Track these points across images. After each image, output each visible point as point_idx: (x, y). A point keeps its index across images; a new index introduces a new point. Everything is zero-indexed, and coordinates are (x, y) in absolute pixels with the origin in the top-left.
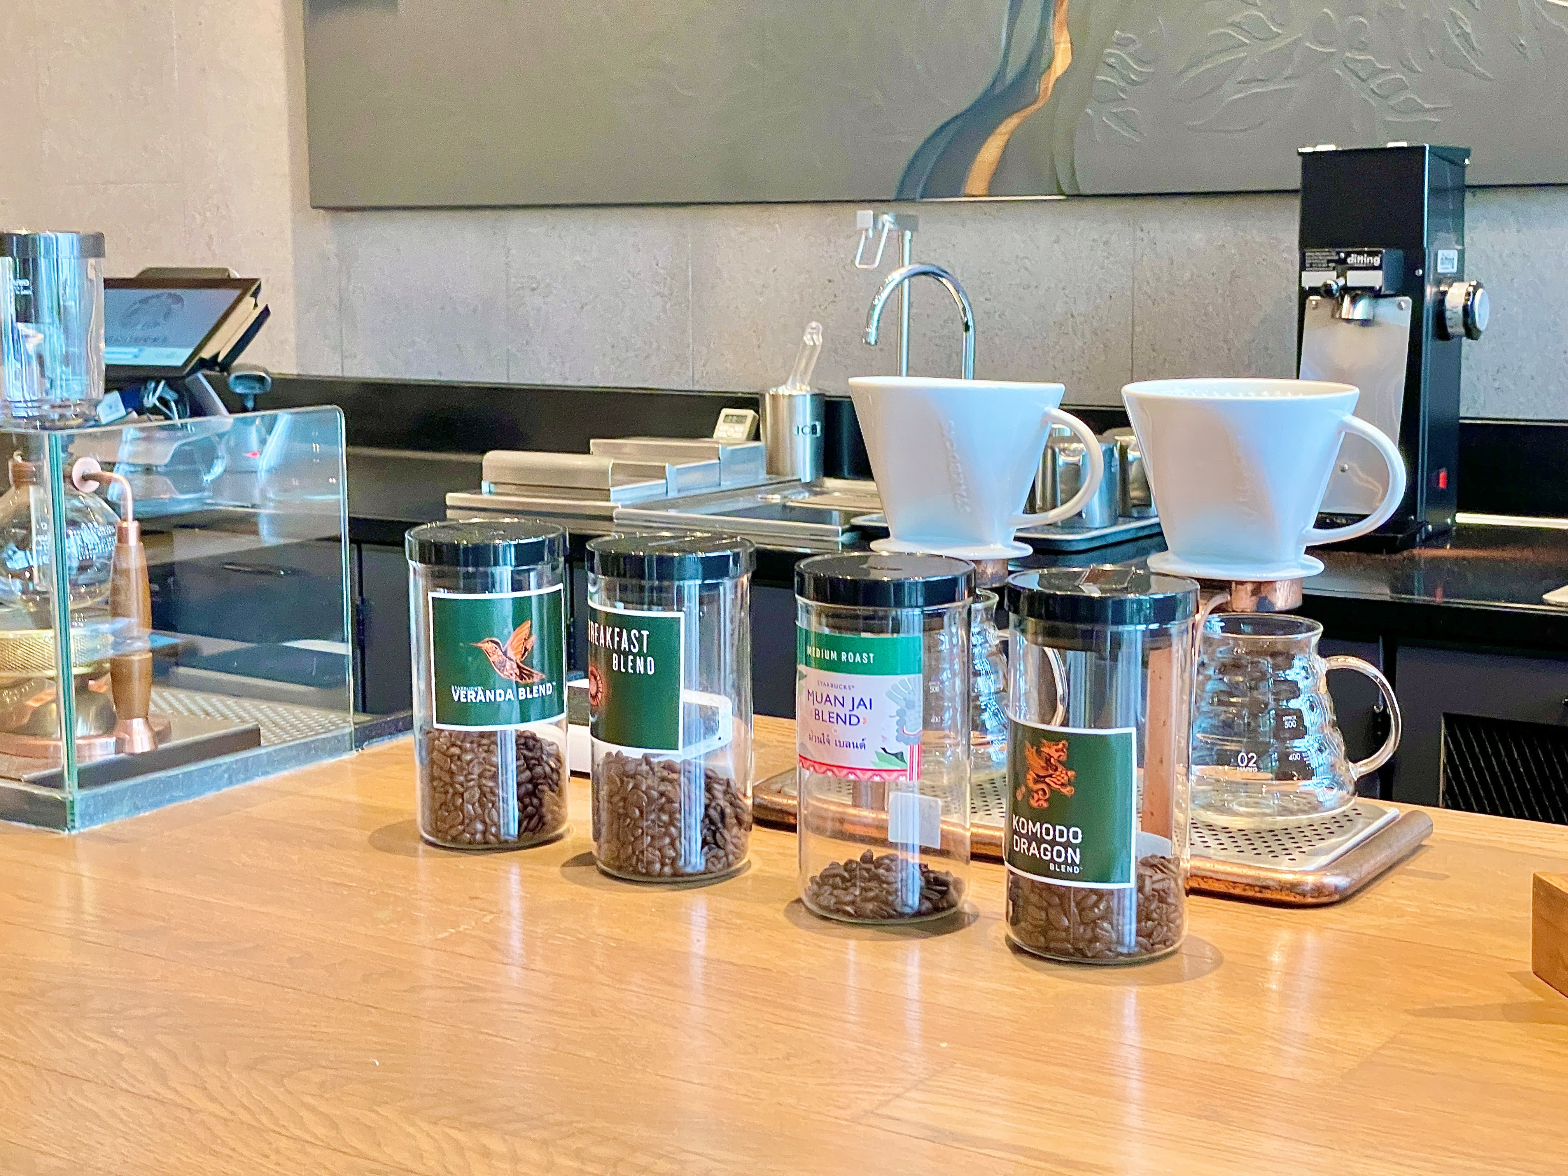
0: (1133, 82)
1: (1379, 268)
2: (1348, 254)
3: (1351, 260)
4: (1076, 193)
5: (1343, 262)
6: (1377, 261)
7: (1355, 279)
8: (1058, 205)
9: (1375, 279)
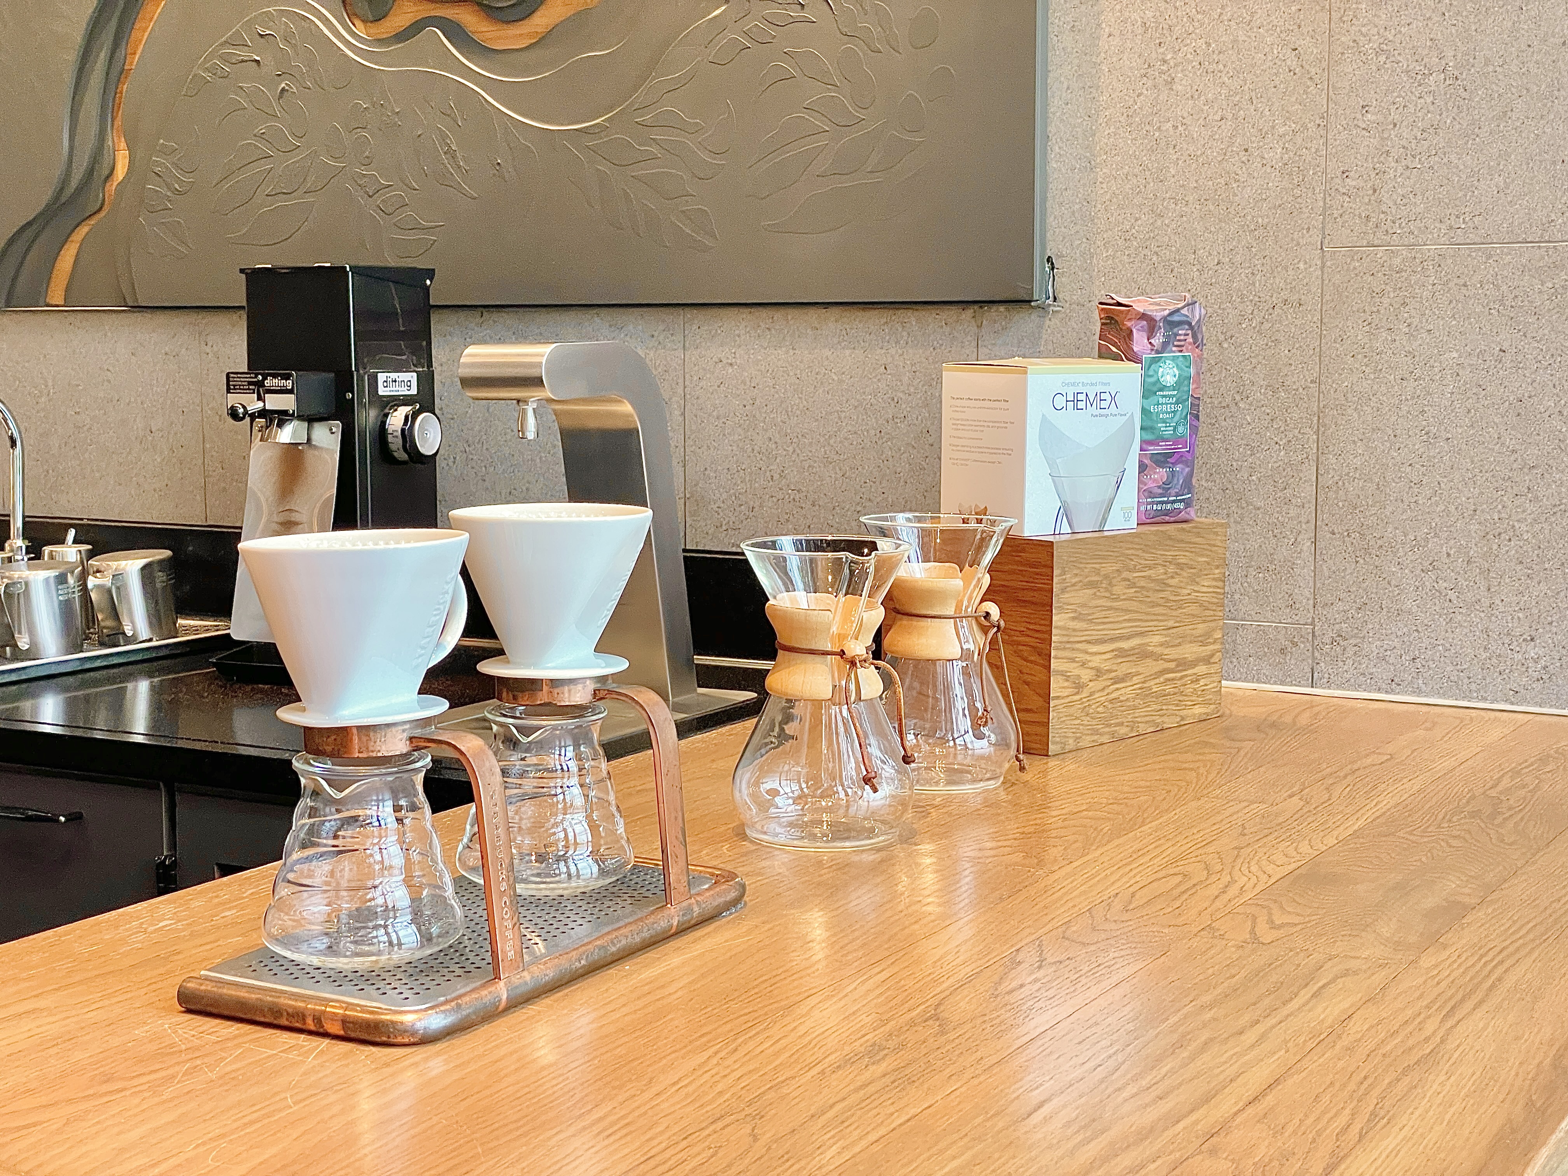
0: (179, 193)
1: (290, 392)
2: (265, 378)
3: (268, 383)
4: (136, 305)
5: (260, 384)
6: (289, 384)
7: (273, 402)
8: (123, 315)
9: (287, 402)
